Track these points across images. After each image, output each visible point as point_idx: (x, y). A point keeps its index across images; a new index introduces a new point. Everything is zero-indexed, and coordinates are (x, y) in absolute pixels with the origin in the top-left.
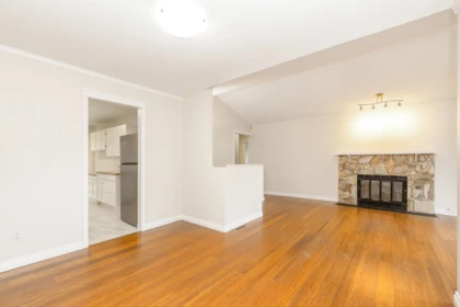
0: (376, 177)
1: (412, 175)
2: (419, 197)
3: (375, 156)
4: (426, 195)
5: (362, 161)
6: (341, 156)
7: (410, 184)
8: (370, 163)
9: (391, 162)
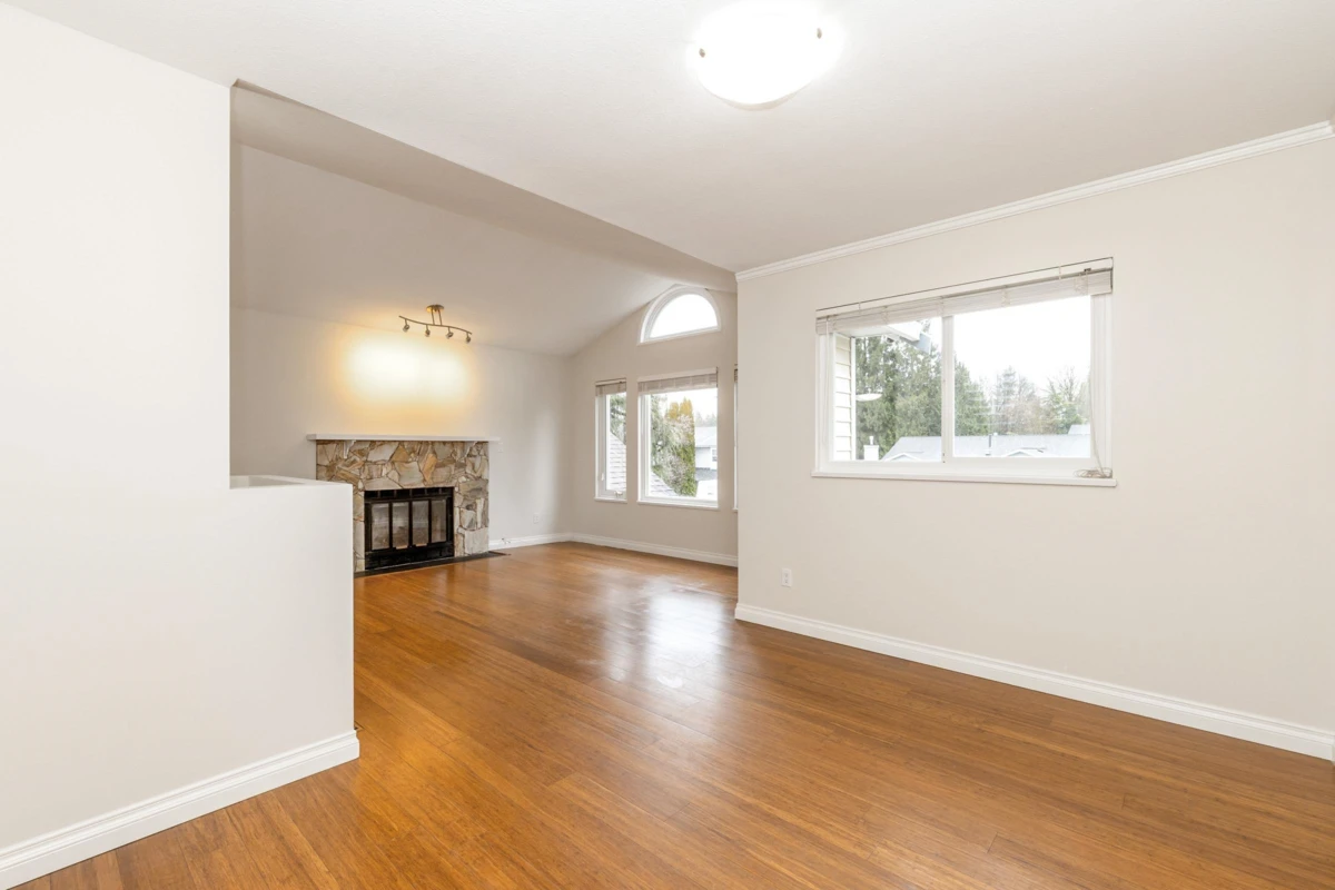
0: (403, 495)
1: (461, 483)
2: (472, 525)
3: (401, 442)
4: (479, 519)
5: (374, 456)
6: (319, 442)
7: (458, 501)
8: (392, 461)
9: (430, 459)
